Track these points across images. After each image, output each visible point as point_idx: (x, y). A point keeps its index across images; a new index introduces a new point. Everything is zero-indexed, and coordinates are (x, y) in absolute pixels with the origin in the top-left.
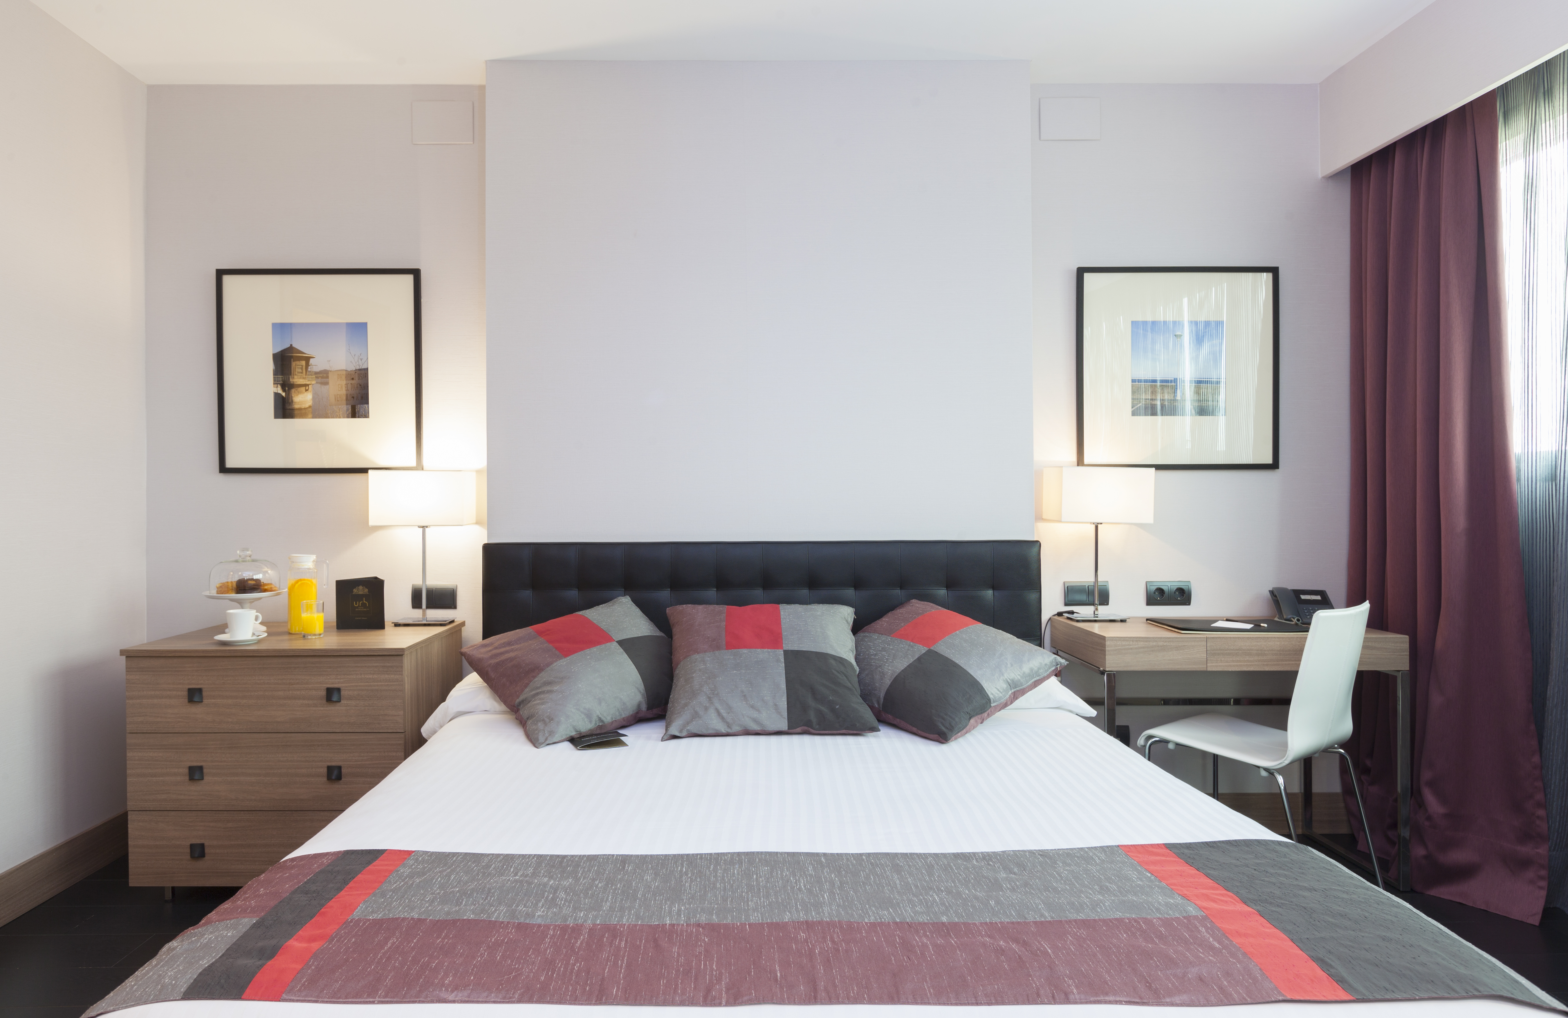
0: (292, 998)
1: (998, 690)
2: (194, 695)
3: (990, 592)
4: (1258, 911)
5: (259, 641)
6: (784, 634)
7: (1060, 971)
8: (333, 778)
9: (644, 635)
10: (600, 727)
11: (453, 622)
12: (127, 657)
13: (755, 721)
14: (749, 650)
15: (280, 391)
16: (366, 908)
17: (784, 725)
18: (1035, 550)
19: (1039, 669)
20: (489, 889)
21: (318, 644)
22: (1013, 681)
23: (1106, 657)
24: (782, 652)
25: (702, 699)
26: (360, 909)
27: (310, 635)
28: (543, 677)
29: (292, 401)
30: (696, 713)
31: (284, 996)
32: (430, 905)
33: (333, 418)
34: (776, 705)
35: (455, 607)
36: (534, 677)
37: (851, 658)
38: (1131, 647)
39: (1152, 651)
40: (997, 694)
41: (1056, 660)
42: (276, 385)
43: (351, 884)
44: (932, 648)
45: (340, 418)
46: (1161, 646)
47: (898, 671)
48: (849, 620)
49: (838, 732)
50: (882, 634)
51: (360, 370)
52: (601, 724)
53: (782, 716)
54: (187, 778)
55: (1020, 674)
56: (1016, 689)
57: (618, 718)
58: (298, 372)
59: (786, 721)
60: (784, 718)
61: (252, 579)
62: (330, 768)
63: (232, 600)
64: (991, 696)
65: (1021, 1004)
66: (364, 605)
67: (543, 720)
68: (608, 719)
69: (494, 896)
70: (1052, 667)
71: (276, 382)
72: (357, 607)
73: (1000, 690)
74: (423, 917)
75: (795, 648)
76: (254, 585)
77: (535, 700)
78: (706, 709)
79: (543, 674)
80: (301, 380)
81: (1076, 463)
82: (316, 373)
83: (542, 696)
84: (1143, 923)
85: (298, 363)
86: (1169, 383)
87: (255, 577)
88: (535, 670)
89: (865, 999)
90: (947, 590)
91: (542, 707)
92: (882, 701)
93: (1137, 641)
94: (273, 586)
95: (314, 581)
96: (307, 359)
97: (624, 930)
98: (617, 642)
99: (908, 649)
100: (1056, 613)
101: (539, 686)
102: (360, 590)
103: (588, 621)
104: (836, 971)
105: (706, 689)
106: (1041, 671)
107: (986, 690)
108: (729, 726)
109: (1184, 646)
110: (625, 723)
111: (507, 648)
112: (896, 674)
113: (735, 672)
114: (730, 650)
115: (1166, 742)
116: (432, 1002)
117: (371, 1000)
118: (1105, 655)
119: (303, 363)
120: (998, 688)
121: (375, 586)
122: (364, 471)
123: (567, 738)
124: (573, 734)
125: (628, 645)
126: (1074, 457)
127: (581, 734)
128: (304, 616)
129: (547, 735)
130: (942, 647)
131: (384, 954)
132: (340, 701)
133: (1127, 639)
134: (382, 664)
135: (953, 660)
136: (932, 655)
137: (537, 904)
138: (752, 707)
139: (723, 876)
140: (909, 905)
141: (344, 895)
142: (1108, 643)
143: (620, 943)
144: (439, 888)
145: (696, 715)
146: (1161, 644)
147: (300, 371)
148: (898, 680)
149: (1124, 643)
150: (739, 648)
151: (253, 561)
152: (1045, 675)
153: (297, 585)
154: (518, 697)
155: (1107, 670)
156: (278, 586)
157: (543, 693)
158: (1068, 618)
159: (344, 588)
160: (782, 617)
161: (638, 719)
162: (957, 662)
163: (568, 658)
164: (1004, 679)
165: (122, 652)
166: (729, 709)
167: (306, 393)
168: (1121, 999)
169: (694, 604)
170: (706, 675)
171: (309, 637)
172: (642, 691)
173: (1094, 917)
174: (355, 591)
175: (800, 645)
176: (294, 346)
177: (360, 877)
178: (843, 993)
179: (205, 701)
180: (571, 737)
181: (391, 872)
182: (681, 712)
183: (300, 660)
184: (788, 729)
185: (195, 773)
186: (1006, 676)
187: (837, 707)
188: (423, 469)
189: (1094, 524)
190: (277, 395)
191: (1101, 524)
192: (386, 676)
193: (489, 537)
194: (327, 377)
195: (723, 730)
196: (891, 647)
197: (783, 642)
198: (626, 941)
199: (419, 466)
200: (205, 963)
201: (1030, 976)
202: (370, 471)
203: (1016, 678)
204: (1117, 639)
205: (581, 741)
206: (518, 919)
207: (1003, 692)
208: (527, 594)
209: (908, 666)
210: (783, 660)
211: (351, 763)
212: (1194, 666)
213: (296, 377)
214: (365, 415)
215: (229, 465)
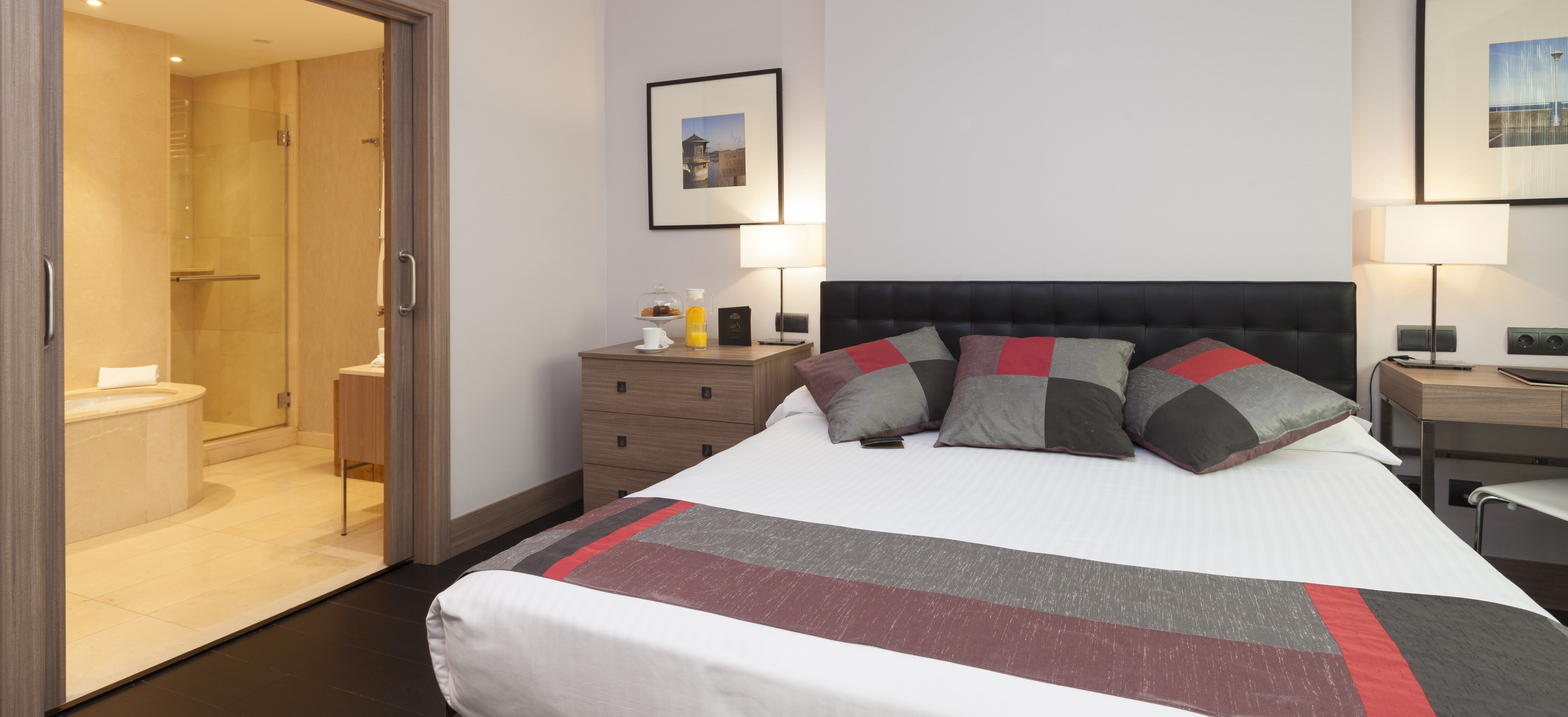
0: (569, 580)
1: (1269, 429)
2: (621, 387)
3: (1294, 333)
4: (1410, 663)
5: (663, 351)
6: (1053, 363)
7: (1142, 672)
8: (706, 454)
9: (934, 359)
10: (888, 432)
11: (803, 342)
12: (582, 358)
13: (1014, 436)
14: (1016, 376)
15: (687, 169)
16: (642, 535)
17: (1042, 444)
18: (1351, 291)
19: (1324, 411)
20: (727, 535)
21: (703, 355)
22: (1289, 421)
23: (1423, 405)
24: (1047, 380)
25: (970, 415)
26: (638, 535)
27: (698, 348)
28: (847, 388)
29: (695, 175)
30: (963, 426)
31: (565, 579)
32: (683, 539)
33: (722, 186)
34: (1034, 425)
35: (807, 332)
36: (840, 388)
37: (1119, 390)
38: (1456, 396)
39: (1485, 402)
40: (1267, 432)
41: (1347, 404)
42: (684, 165)
43: (644, 519)
44: (1202, 384)
45: (726, 186)
46: (1497, 397)
47: (1162, 403)
48: (1126, 354)
49: (1094, 454)
50: (1158, 369)
51: (739, 149)
52: (888, 429)
53: (1039, 435)
54: (617, 444)
55: (1298, 415)
56: (1293, 430)
57: (904, 426)
58: (699, 154)
59: (1044, 440)
60: (1042, 437)
61: (664, 306)
62: (704, 446)
63: (652, 321)
64: (1259, 434)
65: (1088, 690)
66: (737, 327)
67: (840, 422)
68: (894, 426)
69: (727, 540)
70: (1343, 411)
71: (684, 163)
72: (733, 329)
73: (1271, 428)
74: (672, 546)
75: (1060, 376)
76: (665, 310)
77: (837, 406)
78: (972, 423)
79: (846, 386)
80: (701, 160)
81: (1415, 201)
82: (711, 154)
83: (843, 403)
84: (1264, 650)
85: (698, 147)
86: (1543, 108)
87: (665, 305)
88: (841, 382)
89: (951, 658)
90: (1244, 329)
91: (841, 412)
92: (1144, 429)
93: (1464, 390)
94: (678, 312)
95: (703, 308)
96: (705, 144)
97: (800, 577)
98: (909, 363)
99: (1178, 384)
100: (1387, 358)
101: (842, 395)
102: (735, 316)
103: (890, 345)
104: (939, 634)
105: (973, 407)
106: (1327, 413)
107: (1253, 427)
108: (992, 440)
109: (1529, 399)
110: (909, 431)
111: (825, 365)
112: (1159, 406)
113: (1001, 394)
114: (1000, 375)
115: (1505, 502)
116: (647, 599)
117: (613, 590)
118: (1422, 403)
119: (702, 147)
120: (1270, 427)
121: (745, 313)
122: (737, 226)
123: (858, 438)
124: (863, 435)
125: (919, 368)
126: (1412, 195)
127: (870, 435)
128: (694, 334)
129: (841, 434)
130: (1214, 385)
131: (634, 564)
132: (711, 398)
133: (1451, 387)
134: (738, 372)
135: (1222, 396)
136: (1201, 391)
137: (753, 550)
138: (1013, 425)
139: (906, 553)
140: (1045, 597)
141: (634, 526)
142: (1425, 391)
143: (792, 585)
144: (696, 529)
145: (963, 428)
146: (1497, 395)
147: (700, 153)
148: (1161, 412)
149: (1446, 392)
150: (1008, 374)
151: (665, 293)
152: (1333, 418)
153: (691, 311)
154: (827, 403)
155: (1424, 418)
156: (681, 311)
157: (843, 401)
158: (1399, 364)
159: (725, 314)
160: (1055, 348)
161: (920, 429)
162: (1225, 398)
163: (867, 375)
164: (1278, 419)
165: (580, 354)
166: (992, 425)
167: (704, 169)
168: (1188, 705)
169: (982, 335)
170: (976, 395)
171: (696, 350)
172: (925, 405)
173: (1216, 636)
174: (731, 316)
175: (1066, 374)
176: (696, 135)
177: (652, 515)
178: (936, 650)
179: (627, 391)
180: (862, 437)
181: (673, 514)
182: (950, 425)
183: (685, 366)
184: (1046, 447)
185: (622, 441)
186: (1280, 416)
187: (1092, 431)
188: (783, 224)
189: (1431, 265)
190: (685, 172)
191: (1441, 265)
192: (741, 381)
193: (827, 277)
194: (718, 156)
195: (987, 443)
196: (1162, 381)
197: (1051, 371)
198: (797, 584)
199: (781, 221)
200: (533, 552)
201: (1111, 670)
202: (741, 226)
203: (1293, 419)
204: (1437, 387)
205: (870, 441)
206: (733, 557)
207: (1275, 431)
208: (854, 323)
209: (1173, 399)
210: (1046, 386)
211: (718, 444)
212: (1543, 422)
213: (697, 157)
214: (743, 184)
215: (656, 224)
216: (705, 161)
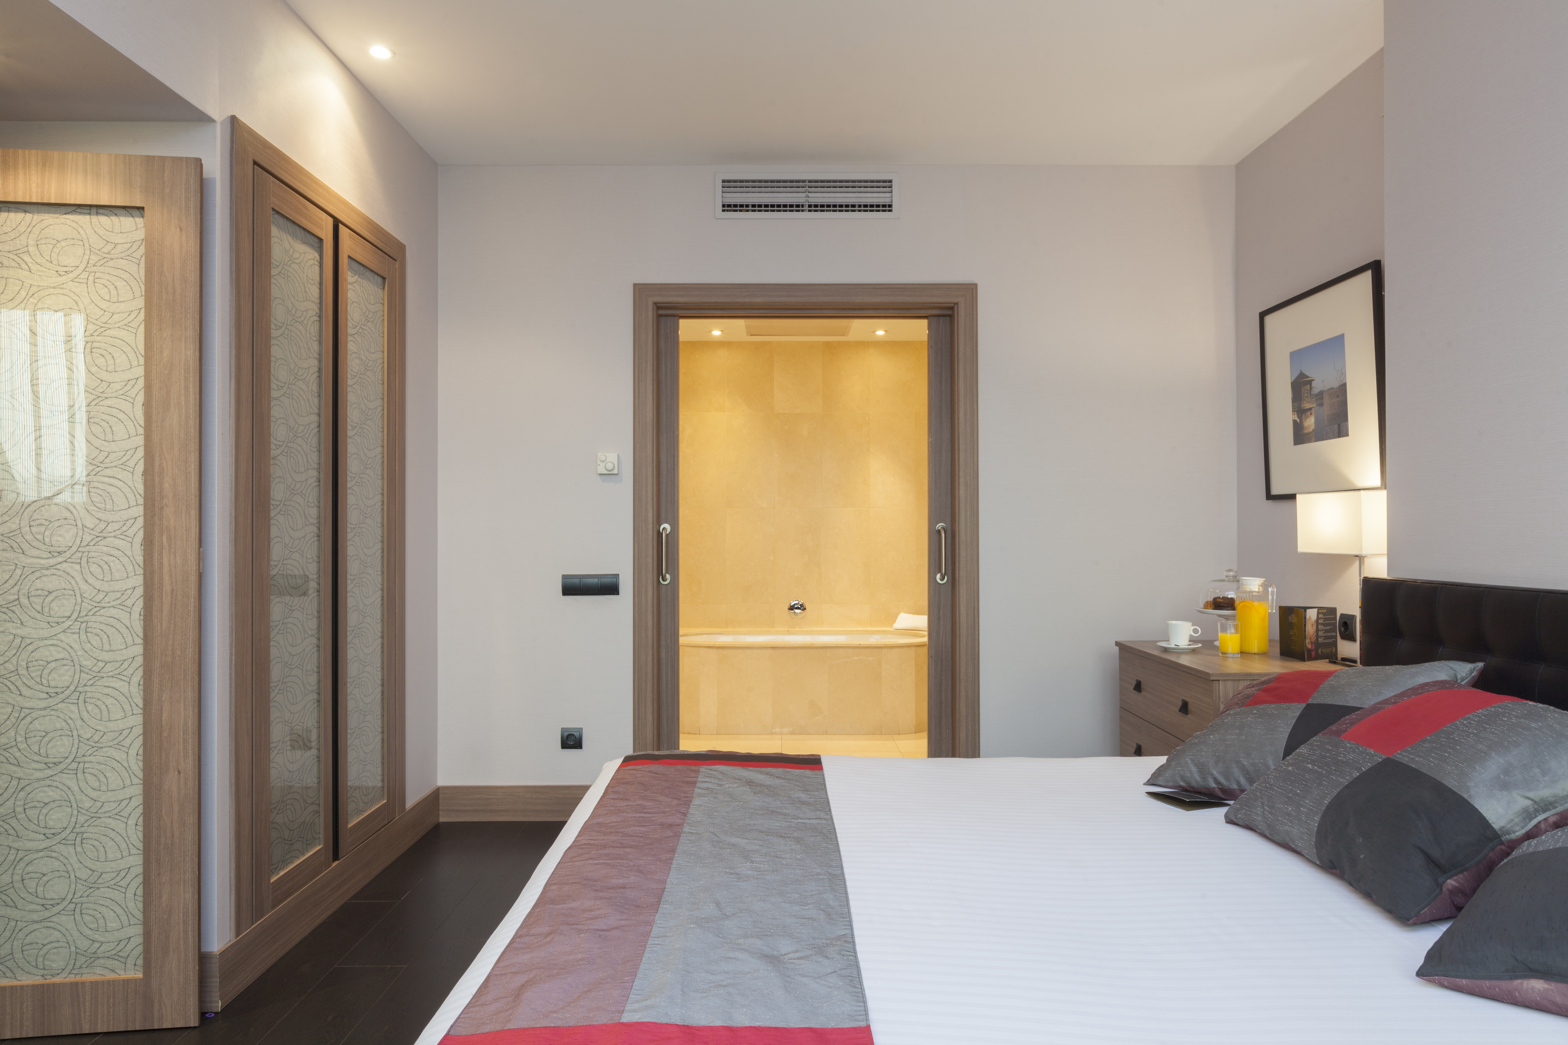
2: (1138, 686)
12: (1119, 647)
13: (1288, 835)
15: (1296, 419)
17: (1315, 857)
29: (1303, 426)
33: (1327, 439)
34: (1307, 823)
42: (1294, 413)
45: (1331, 439)
51: (1342, 385)
53: (1311, 841)
58: (1306, 397)
59: (1315, 851)
66: (1295, 633)
71: (1294, 410)
72: (1292, 635)
78: (1257, 799)
80: (1308, 405)
82: (1316, 396)
85: (1305, 387)
96: (1311, 383)
98: (1307, 704)
102: (1293, 618)
108: (1270, 831)
119: (1309, 387)
121: (1300, 616)
123: (1177, 787)
124: (1182, 784)
127: (1192, 787)
128: (1220, 635)
132: (1188, 714)
134: (1204, 686)
138: (1288, 815)
145: (1247, 803)
165: (1116, 643)
166: (1272, 808)
167: (1311, 417)
171: (1227, 655)
174: (1290, 618)
176: (1302, 371)
179: (1142, 692)
185: (1138, 750)
192: (1205, 698)
194: (1323, 398)
195: (1267, 833)
213: (1304, 402)
214: (1347, 435)
215: (1275, 491)
216: (1311, 406)
